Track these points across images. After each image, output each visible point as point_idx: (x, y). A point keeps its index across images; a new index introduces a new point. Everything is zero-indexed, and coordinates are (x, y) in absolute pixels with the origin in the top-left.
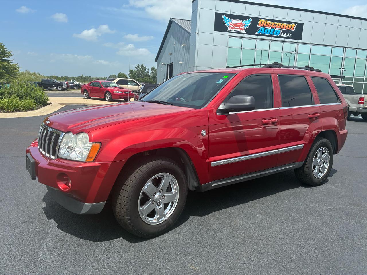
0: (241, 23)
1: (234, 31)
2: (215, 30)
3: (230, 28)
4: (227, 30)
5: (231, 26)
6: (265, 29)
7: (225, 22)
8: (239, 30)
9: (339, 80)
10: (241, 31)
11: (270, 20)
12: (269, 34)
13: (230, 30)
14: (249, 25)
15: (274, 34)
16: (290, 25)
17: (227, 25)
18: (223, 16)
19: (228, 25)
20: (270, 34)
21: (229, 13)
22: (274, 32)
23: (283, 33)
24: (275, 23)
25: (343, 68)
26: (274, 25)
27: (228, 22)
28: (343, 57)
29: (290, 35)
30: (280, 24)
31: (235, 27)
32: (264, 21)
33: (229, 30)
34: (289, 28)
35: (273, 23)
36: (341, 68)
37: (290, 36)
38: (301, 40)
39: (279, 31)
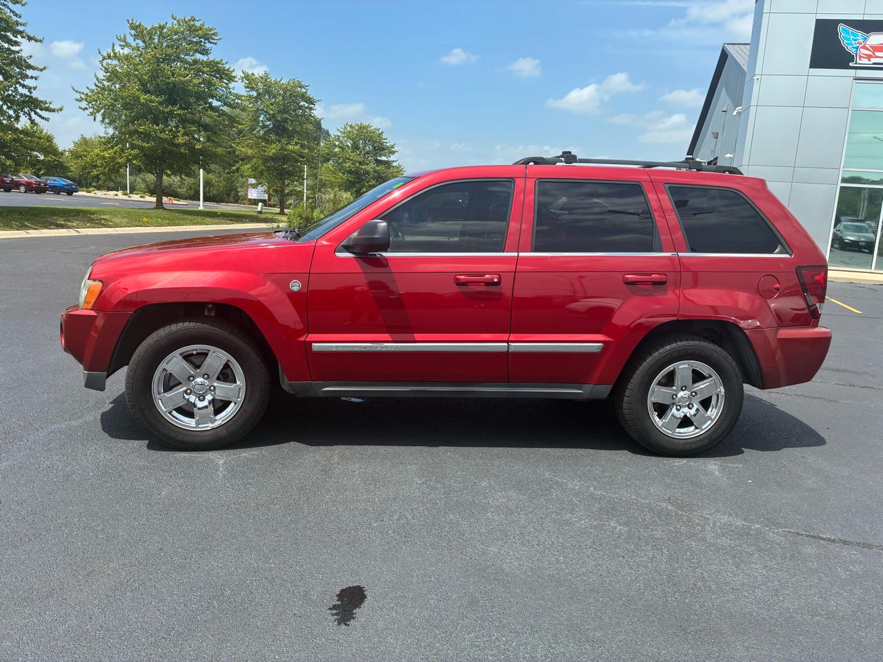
1: (874, 64)
2: (811, 67)
3: (860, 57)
4: (850, 64)
5: (864, 51)
7: (844, 43)
13: (861, 62)
17: (850, 49)
18: (841, 27)
19: (854, 50)
21: (860, 18)
27: (854, 42)
31: (877, 54)
33: (856, 63)
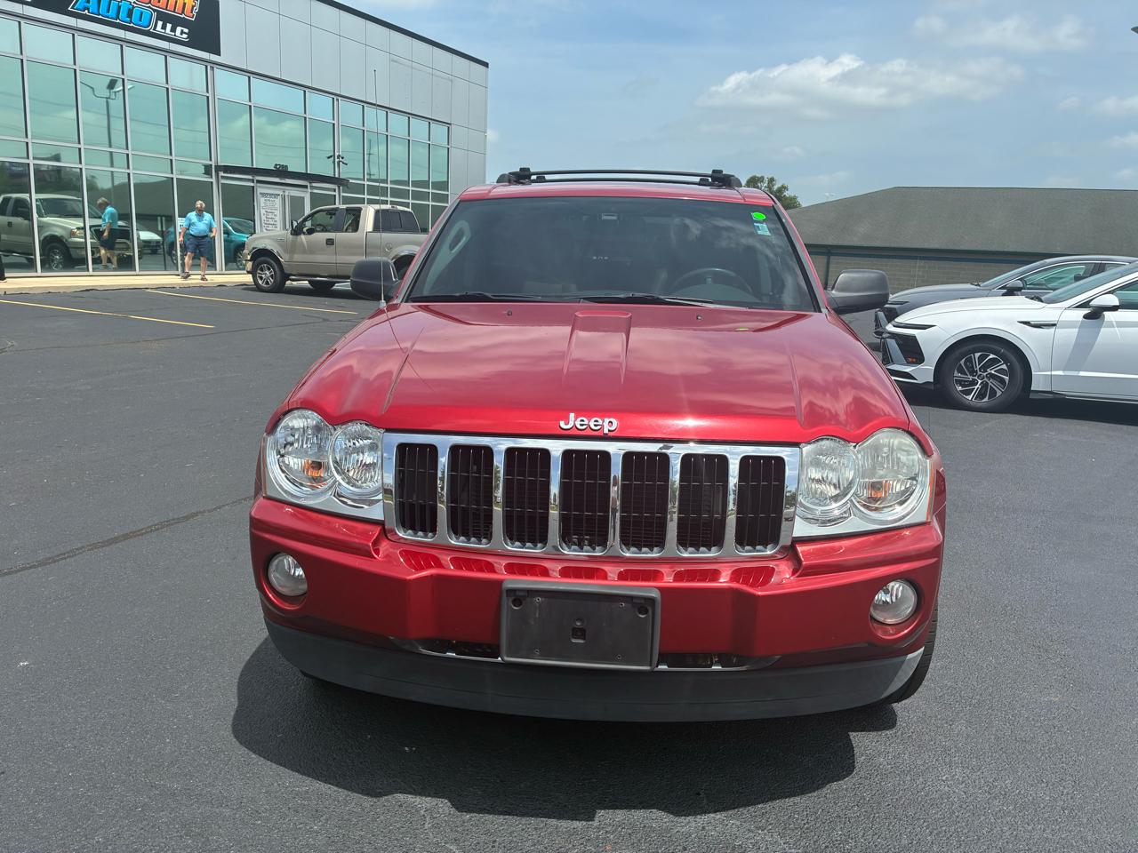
9: (335, 190)
12: (114, 16)
15: (131, 22)
20: (117, 18)
22: (130, 13)
23: (160, 23)
25: (339, 156)
28: (335, 122)
29: (182, 32)
34: (178, 9)
36: (333, 156)
37: (185, 36)
38: (218, 53)
39: (147, 13)
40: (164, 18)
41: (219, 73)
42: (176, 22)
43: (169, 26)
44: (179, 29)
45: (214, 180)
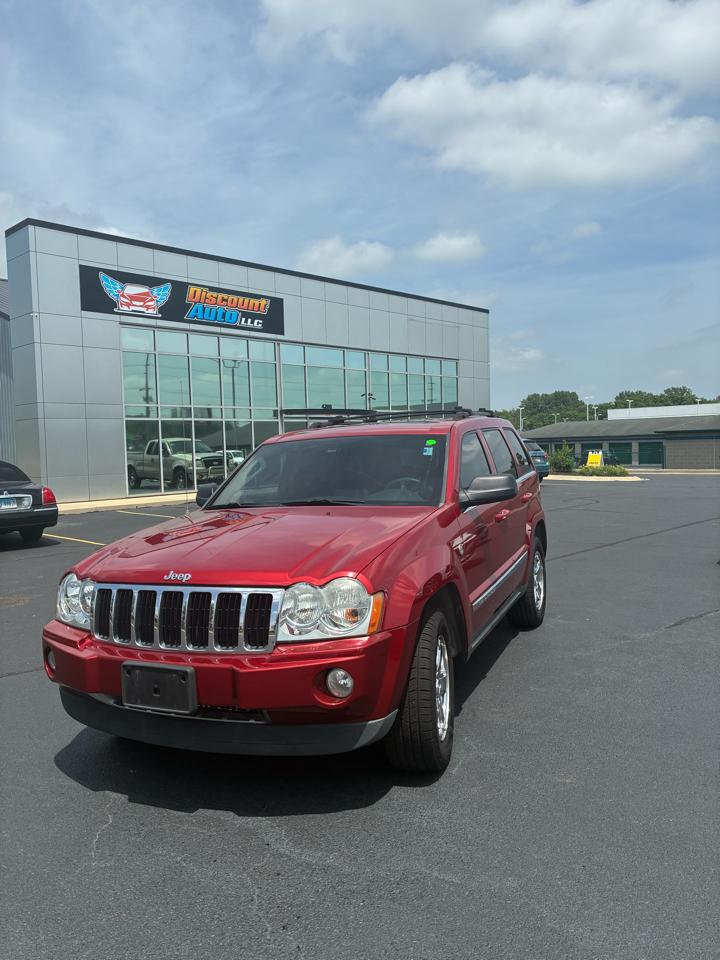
0: (146, 294)
1: (132, 311)
2: (82, 309)
3: (121, 304)
5: (123, 299)
6: (204, 308)
7: (107, 290)
8: (144, 310)
10: (150, 311)
11: (212, 289)
12: (214, 319)
13: (123, 309)
14: (166, 298)
15: (224, 321)
16: (257, 302)
17: (111, 295)
18: (102, 275)
19: (115, 297)
20: (216, 319)
21: (116, 269)
22: (224, 315)
23: (244, 319)
24: (225, 296)
25: (369, 394)
26: (223, 300)
27: (114, 290)
28: (367, 370)
29: (258, 323)
30: (235, 298)
31: (134, 303)
32: (199, 290)
33: (119, 309)
34: (256, 308)
35: (221, 296)
36: (365, 394)
37: (260, 325)
38: (283, 334)
39: (235, 314)
40: (246, 315)
41: (283, 346)
42: (254, 317)
43: (249, 320)
44: (256, 321)
45: (279, 420)
